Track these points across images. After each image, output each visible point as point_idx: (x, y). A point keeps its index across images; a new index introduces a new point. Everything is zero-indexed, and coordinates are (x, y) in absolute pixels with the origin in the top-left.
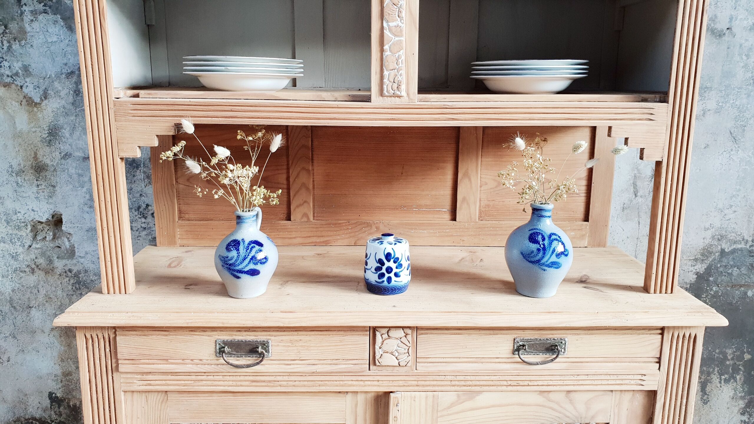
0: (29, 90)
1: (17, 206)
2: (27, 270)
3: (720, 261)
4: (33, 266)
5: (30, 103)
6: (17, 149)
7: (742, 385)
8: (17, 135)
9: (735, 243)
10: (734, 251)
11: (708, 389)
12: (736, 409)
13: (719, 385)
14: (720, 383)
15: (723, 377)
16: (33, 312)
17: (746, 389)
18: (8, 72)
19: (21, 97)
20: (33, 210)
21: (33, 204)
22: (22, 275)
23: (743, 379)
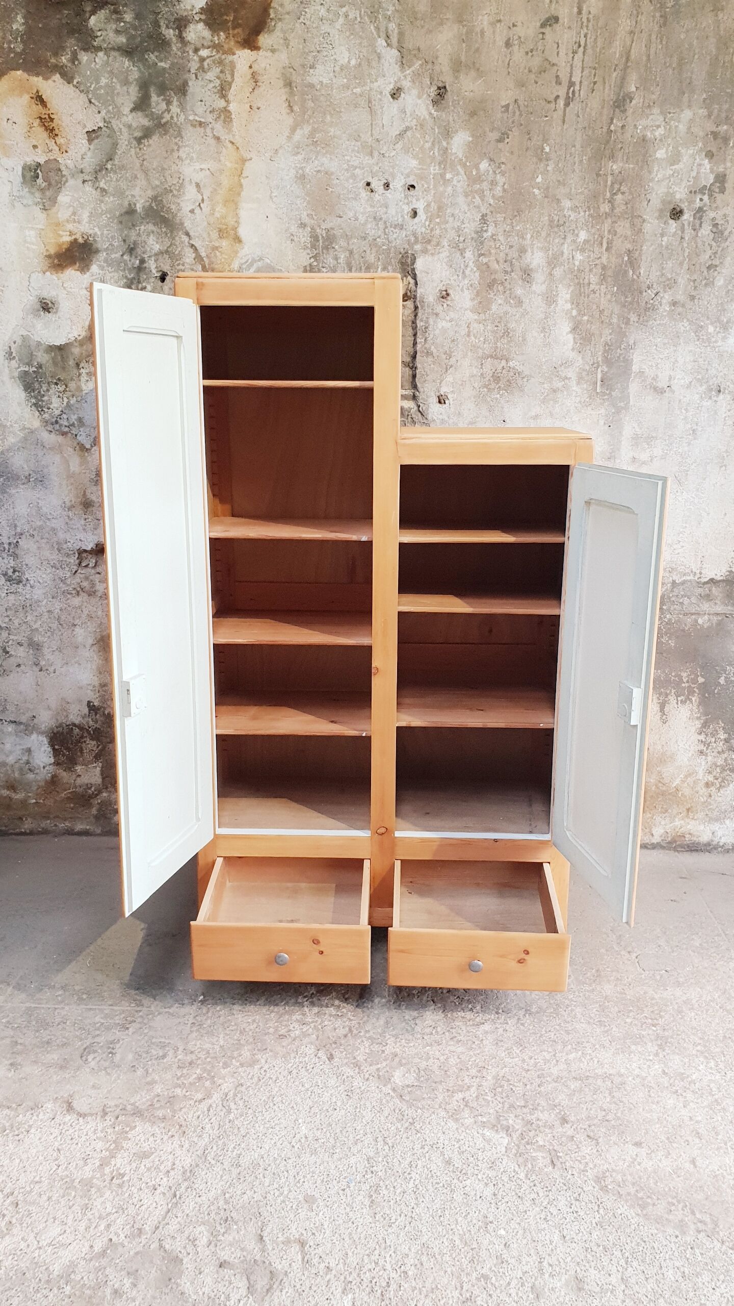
0: (82, 438)
1: (68, 537)
2: (74, 592)
3: (672, 591)
4: (79, 589)
5: (82, 448)
6: (69, 488)
7: (698, 706)
8: (70, 476)
9: (684, 575)
10: (683, 583)
11: (666, 709)
12: (693, 730)
13: (676, 706)
14: (677, 704)
15: (679, 699)
16: (77, 629)
17: (701, 710)
18: (67, 424)
19: (75, 444)
20: (80, 540)
21: (81, 536)
22: (69, 596)
23: (698, 700)
